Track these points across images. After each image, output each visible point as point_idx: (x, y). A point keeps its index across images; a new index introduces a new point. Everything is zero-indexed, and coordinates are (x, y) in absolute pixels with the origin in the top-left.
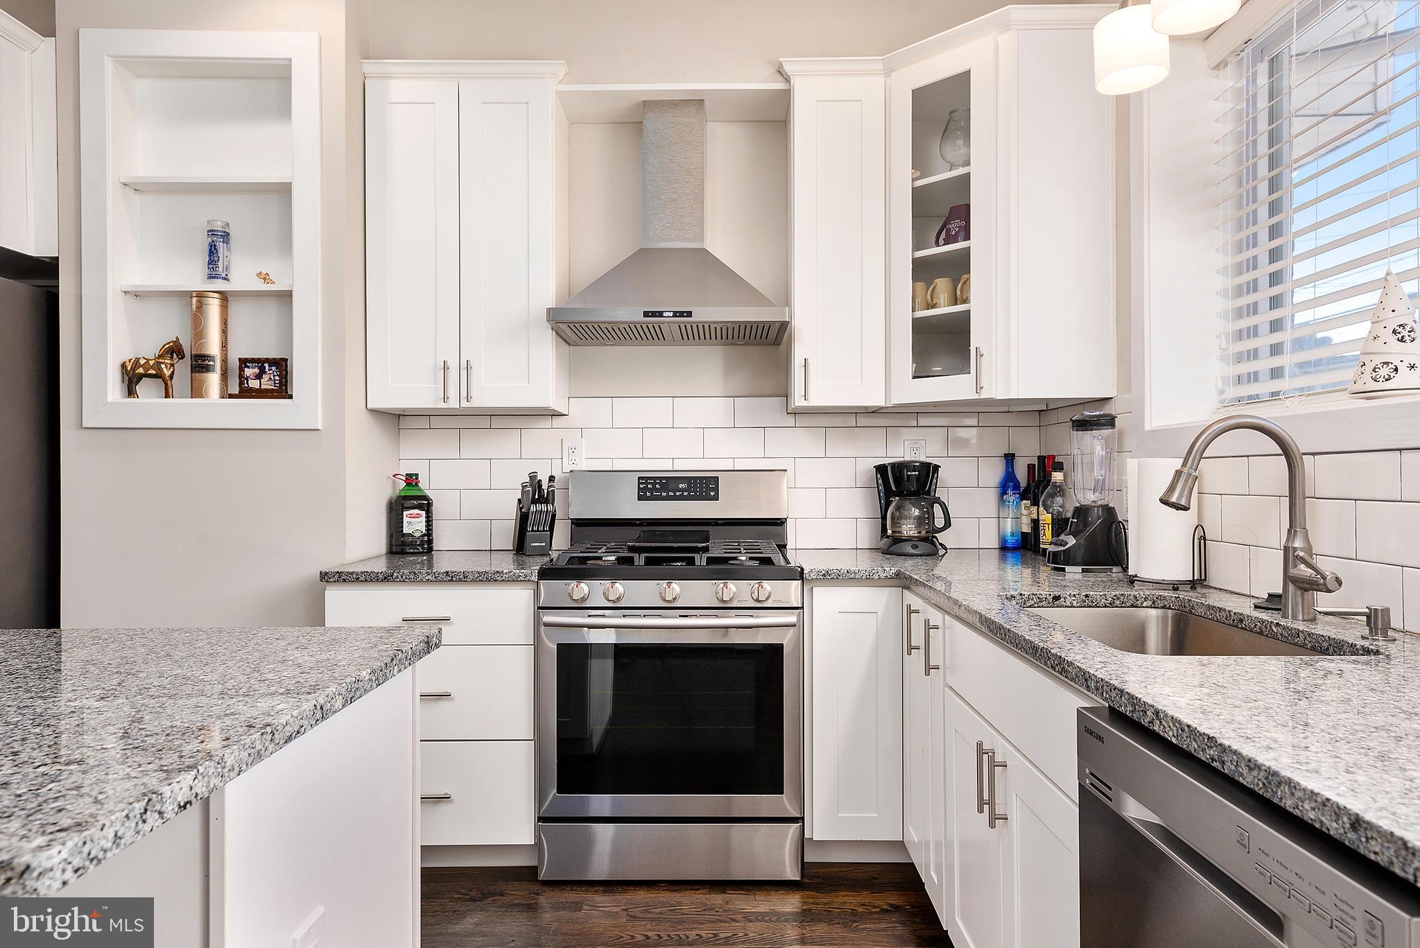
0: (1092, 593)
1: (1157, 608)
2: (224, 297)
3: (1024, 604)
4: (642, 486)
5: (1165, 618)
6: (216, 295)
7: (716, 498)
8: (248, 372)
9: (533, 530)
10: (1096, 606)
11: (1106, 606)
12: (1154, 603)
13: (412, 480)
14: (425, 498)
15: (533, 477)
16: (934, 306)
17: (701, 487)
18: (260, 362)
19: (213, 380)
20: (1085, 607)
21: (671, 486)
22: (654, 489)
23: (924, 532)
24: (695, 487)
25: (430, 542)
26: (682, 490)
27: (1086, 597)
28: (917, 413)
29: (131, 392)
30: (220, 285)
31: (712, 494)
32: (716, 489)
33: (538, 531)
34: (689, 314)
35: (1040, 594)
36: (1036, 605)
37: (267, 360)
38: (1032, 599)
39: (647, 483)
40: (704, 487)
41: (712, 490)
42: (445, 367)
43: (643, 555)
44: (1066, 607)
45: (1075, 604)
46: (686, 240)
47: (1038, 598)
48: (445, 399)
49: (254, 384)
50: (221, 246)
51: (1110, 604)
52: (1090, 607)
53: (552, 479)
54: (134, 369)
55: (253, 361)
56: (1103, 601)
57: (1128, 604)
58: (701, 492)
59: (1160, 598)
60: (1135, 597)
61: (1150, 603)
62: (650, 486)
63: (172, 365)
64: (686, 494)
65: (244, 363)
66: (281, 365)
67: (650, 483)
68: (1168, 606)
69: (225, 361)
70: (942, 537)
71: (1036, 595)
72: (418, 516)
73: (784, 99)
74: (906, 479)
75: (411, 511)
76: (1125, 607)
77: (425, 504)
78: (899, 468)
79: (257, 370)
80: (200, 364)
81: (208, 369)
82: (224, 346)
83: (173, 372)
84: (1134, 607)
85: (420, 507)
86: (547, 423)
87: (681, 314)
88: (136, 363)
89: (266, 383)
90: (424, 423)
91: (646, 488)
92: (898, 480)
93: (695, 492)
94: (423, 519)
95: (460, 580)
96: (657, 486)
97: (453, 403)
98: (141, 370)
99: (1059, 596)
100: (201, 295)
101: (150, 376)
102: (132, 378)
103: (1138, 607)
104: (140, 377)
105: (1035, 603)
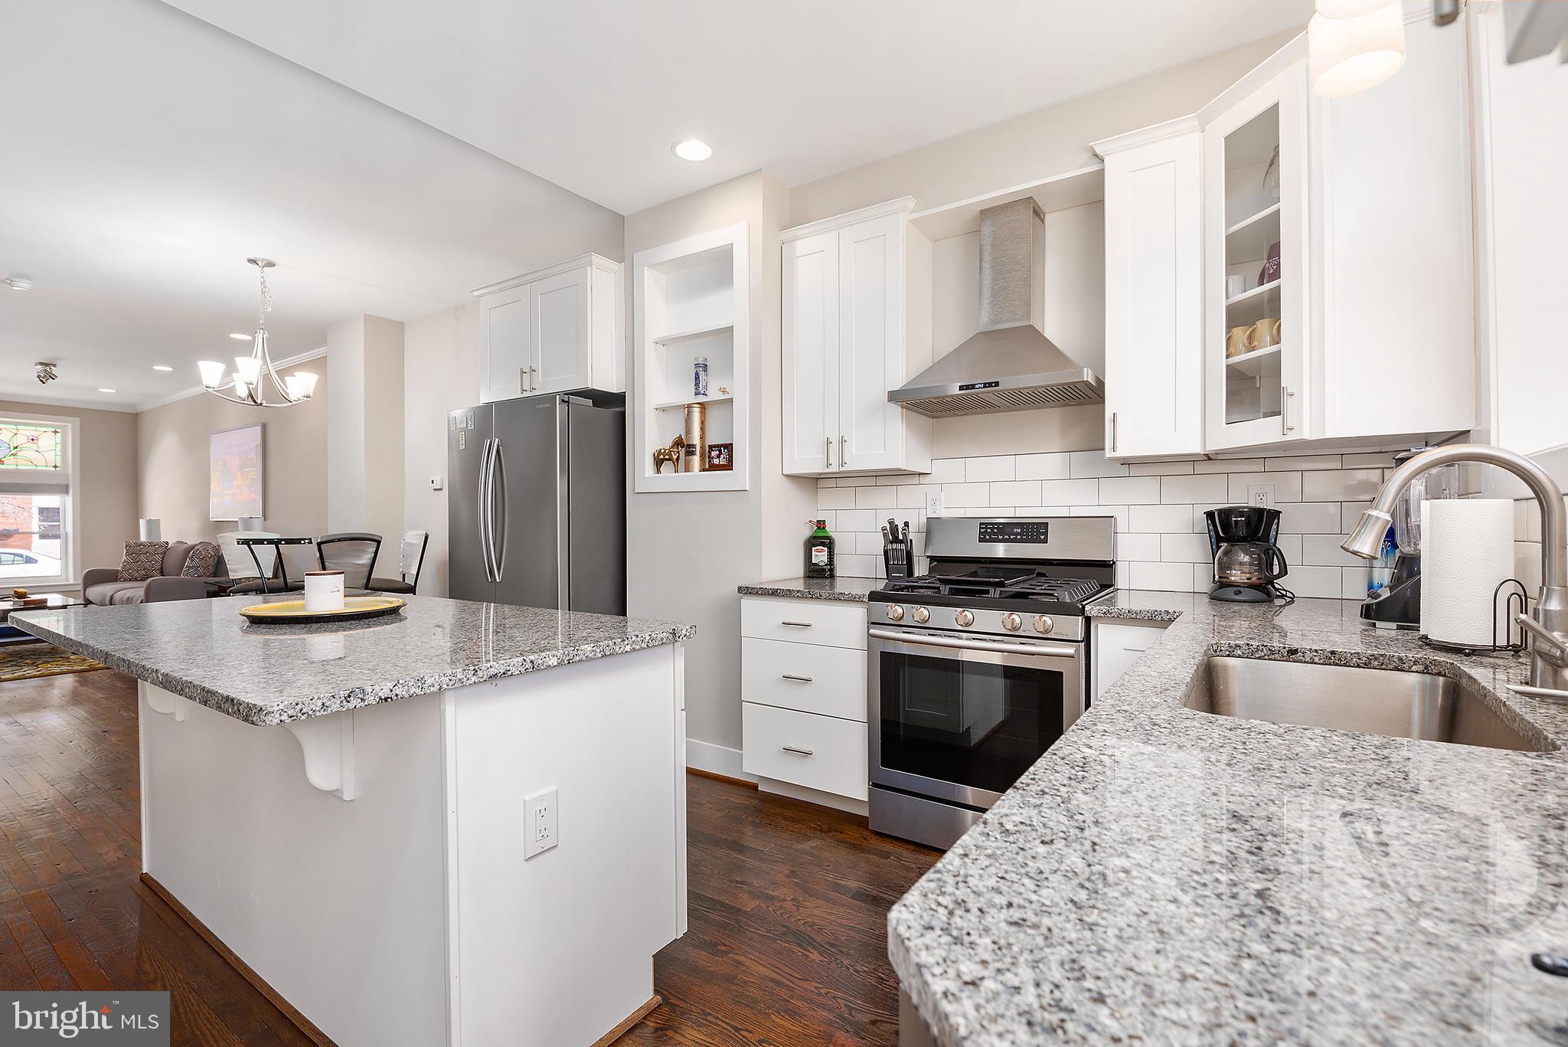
0: (1341, 650)
1: (1430, 673)
2: (703, 406)
3: (1252, 655)
4: (982, 530)
5: (1434, 686)
6: (697, 405)
7: (1045, 541)
8: (713, 454)
9: (893, 564)
10: (1345, 665)
11: (1358, 666)
12: (1426, 667)
13: (821, 525)
14: (828, 538)
15: (891, 523)
16: (1253, 349)
17: (1032, 532)
18: (718, 446)
19: (696, 460)
20: (1330, 664)
21: (1008, 530)
22: (992, 533)
23: (1254, 579)
24: (1028, 532)
25: (831, 570)
26: (1017, 534)
27: (1331, 654)
28: (1265, 458)
29: (658, 471)
30: (701, 399)
31: (1042, 537)
32: (1046, 534)
33: (897, 564)
34: (997, 384)
35: (1271, 646)
36: (1266, 657)
37: (722, 445)
38: (1262, 651)
39: (986, 528)
40: (1035, 531)
41: (1042, 534)
42: (828, 442)
43: (948, 587)
44: (1305, 662)
45: (1316, 659)
46: (1015, 320)
47: (1270, 650)
48: (828, 465)
49: (716, 461)
50: (702, 374)
51: (1365, 664)
52: (1337, 665)
53: (906, 524)
54: (658, 456)
55: (715, 446)
56: (1354, 660)
57: (1391, 667)
58: (1032, 535)
59: (1434, 662)
60: (1400, 659)
61: (1421, 668)
62: (989, 530)
63: (678, 452)
64: (1019, 537)
65: (711, 447)
66: (729, 447)
67: (989, 528)
68: (1443, 672)
69: (702, 447)
70: (1280, 583)
71: (1266, 646)
72: (822, 551)
73: (1098, 179)
74: (1234, 526)
75: (817, 548)
76: (1386, 669)
77: (829, 543)
78: (1226, 514)
79: (717, 452)
80: (690, 451)
81: (693, 453)
82: (702, 437)
83: (678, 456)
84: (1399, 670)
85: (823, 544)
86: (915, 480)
87: (990, 385)
88: (660, 453)
89: (722, 461)
90: (832, 483)
91: (986, 532)
92: (1226, 525)
93: (1027, 535)
94: (826, 553)
95: (817, 598)
96: (995, 530)
97: (834, 469)
98: (662, 456)
99: (1297, 650)
100: (689, 406)
101: (667, 460)
102: (659, 462)
103: (1404, 671)
104: (663, 461)
105: (1265, 655)
